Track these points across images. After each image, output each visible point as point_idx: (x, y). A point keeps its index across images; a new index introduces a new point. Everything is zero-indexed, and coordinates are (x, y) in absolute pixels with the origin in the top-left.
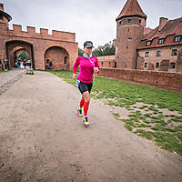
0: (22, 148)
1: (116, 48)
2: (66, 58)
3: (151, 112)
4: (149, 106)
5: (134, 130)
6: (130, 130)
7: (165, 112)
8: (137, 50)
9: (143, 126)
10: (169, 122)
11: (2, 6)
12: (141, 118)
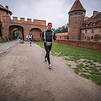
1: (69, 29)
2: (41, 34)
3: (89, 64)
5: (80, 74)
6: (77, 74)
7: (97, 64)
8: (81, 30)
9: (84, 72)
10: (100, 70)
11: (7, 7)
12: (83, 67)
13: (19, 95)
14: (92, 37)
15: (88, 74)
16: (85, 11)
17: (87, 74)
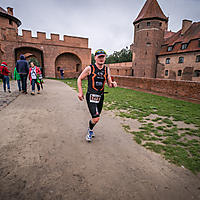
0: (28, 157)
1: (134, 54)
2: (78, 65)
3: (165, 125)
4: (163, 118)
5: (144, 143)
7: (181, 124)
8: (157, 56)
9: (154, 139)
10: (183, 135)
11: (11, 10)
12: (153, 131)
13: (25, 182)
14: (180, 71)
15: (160, 143)
16: (166, 20)
17: (156, 143)
